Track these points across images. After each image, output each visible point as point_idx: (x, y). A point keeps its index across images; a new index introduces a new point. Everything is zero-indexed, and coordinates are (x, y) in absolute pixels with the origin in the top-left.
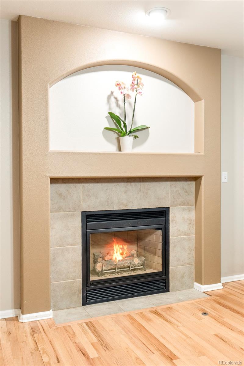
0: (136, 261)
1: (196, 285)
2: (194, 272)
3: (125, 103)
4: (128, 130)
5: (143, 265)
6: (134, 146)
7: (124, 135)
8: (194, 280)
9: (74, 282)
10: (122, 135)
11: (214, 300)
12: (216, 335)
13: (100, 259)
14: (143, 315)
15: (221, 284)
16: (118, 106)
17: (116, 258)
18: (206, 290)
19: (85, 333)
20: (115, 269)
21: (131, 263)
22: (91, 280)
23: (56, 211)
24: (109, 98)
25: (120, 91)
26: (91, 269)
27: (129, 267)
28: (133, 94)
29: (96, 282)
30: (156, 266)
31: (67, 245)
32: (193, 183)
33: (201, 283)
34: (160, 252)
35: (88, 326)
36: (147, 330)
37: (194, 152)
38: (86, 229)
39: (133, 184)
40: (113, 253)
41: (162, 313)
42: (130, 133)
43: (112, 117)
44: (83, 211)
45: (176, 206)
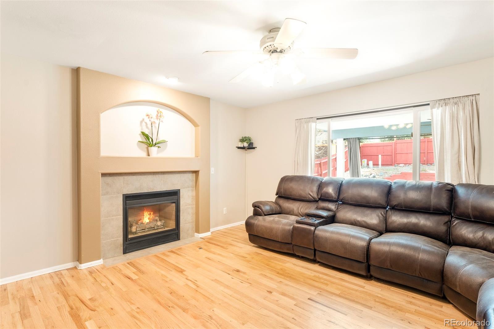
0: (159, 223)
1: (196, 234)
2: (195, 227)
3: (152, 127)
4: (154, 143)
5: (163, 225)
6: (158, 153)
7: (151, 146)
8: (195, 231)
9: (117, 240)
10: (150, 146)
11: (206, 241)
12: (206, 258)
13: (134, 224)
14: (164, 254)
15: (210, 232)
16: (147, 127)
17: (145, 221)
18: (202, 237)
19: (128, 268)
20: (145, 229)
21: (155, 225)
22: (129, 237)
23: (105, 195)
24: (141, 122)
25: (149, 119)
26: (129, 231)
27: (154, 227)
28: (157, 122)
29: (132, 239)
30: (172, 225)
31: (113, 216)
32: (194, 174)
33: (199, 233)
34: (174, 217)
35: (129, 264)
36: (167, 261)
37: (194, 156)
38: (126, 205)
39: (157, 176)
40: (144, 218)
41: (176, 251)
42: (155, 145)
43: (143, 134)
44: (123, 194)
45: (184, 188)
